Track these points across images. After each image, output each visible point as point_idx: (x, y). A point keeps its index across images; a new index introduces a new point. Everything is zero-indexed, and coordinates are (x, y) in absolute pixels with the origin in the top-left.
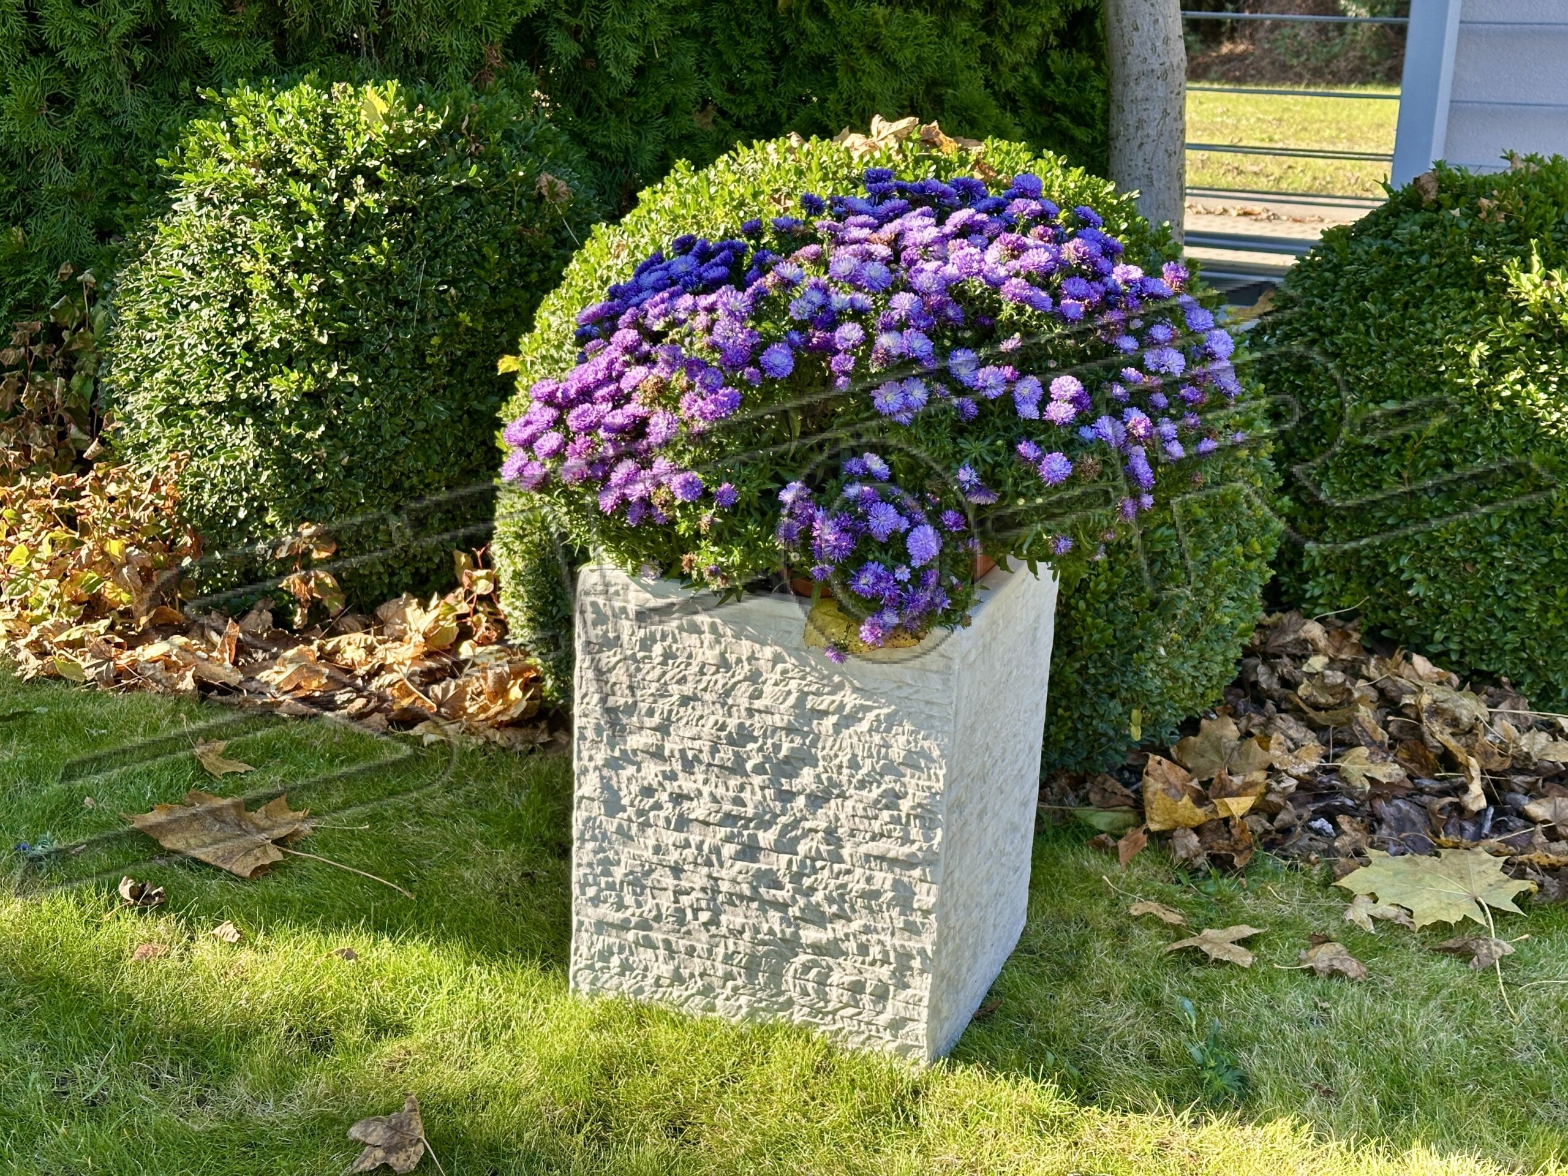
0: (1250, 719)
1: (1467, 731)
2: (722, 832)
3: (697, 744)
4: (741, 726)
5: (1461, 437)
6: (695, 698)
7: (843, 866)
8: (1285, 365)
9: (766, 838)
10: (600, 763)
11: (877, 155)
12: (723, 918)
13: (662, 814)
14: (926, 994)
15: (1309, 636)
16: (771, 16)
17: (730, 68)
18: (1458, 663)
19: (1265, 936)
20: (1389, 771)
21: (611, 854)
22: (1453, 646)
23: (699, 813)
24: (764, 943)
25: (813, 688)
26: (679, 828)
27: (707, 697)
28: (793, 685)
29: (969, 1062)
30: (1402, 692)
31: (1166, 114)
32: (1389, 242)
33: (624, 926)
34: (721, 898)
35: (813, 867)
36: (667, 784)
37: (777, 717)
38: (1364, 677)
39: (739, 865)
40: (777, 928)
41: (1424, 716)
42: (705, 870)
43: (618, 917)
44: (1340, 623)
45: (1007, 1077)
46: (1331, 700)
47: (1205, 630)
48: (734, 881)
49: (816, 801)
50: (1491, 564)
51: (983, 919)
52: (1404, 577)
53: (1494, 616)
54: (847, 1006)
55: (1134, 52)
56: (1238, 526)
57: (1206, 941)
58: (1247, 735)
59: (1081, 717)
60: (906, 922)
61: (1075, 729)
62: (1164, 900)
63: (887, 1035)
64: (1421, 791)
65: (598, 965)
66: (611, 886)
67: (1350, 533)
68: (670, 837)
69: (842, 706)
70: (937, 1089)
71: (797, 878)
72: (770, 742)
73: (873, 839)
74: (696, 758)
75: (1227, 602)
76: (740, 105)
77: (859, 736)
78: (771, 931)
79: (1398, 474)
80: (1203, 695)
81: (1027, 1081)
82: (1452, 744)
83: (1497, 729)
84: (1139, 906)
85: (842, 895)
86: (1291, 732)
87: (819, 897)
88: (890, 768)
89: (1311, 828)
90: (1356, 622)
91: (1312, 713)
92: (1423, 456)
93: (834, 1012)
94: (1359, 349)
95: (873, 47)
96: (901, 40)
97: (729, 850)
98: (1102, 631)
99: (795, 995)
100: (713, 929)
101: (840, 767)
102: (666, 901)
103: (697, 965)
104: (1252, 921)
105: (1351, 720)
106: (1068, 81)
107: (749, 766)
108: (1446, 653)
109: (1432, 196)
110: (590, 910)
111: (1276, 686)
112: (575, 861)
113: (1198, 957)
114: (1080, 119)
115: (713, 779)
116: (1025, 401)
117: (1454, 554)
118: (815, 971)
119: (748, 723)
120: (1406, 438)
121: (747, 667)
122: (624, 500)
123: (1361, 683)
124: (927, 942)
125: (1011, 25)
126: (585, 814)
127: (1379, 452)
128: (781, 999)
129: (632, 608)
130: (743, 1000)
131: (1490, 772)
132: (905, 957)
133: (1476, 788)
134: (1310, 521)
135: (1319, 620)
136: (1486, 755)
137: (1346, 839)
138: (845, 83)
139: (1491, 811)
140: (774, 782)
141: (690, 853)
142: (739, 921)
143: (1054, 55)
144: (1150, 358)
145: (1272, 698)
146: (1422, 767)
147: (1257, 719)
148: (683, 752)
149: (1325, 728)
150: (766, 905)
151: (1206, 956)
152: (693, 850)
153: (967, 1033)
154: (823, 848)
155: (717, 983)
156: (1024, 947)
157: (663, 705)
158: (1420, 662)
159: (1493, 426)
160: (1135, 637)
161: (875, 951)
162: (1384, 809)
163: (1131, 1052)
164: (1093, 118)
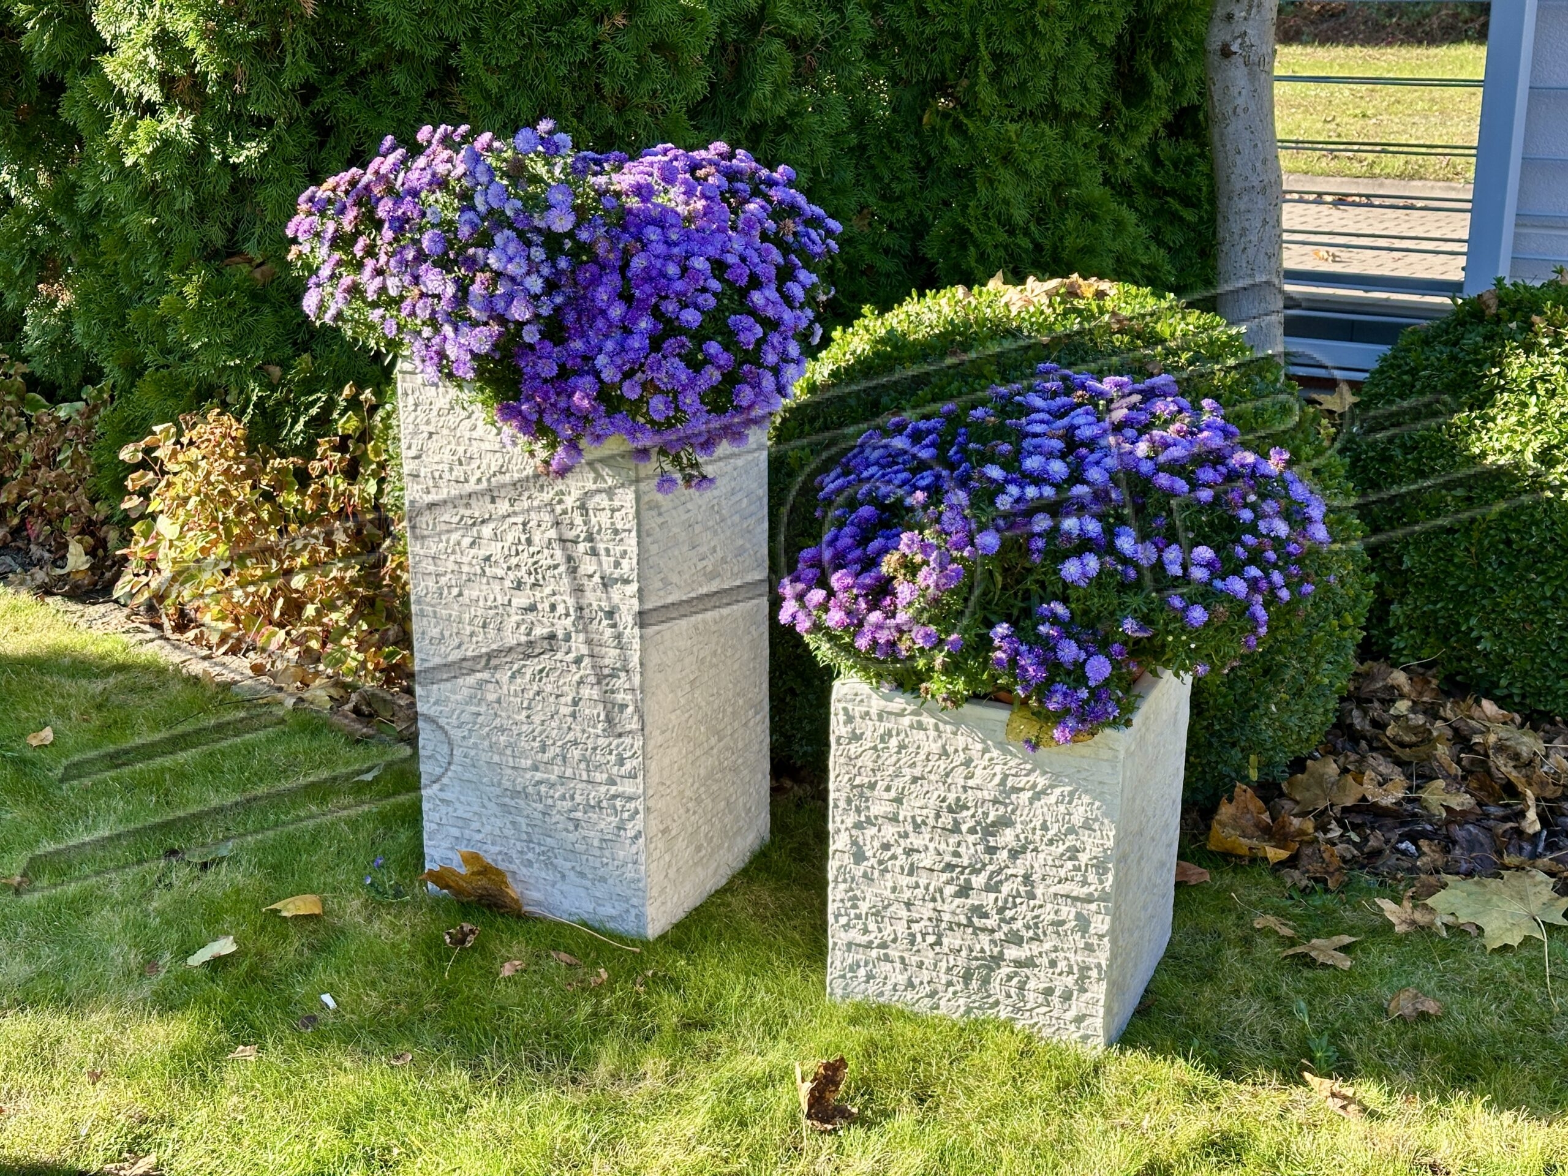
0: (1347, 757)
1: (1526, 765)
2: (945, 876)
3: (924, 812)
4: (958, 799)
5: (1518, 519)
6: (923, 778)
7: (1037, 902)
8: (1371, 454)
9: (978, 881)
10: (850, 825)
11: (1032, 309)
12: (945, 940)
13: (898, 863)
14: (1102, 997)
15: (1395, 683)
16: (918, 133)
17: (882, 179)
18: (1521, 704)
19: (1361, 942)
20: (1462, 801)
21: (858, 893)
22: (1515, 691)
23: (927, 863)
24: (976, 959)
25: (1013, 771)
26: (911, 873)
27: (932, 777)
28: (998, 769)
29: (1135, 1048)
30: (1475, 732)
31: (1265, 222)
32: (1456, 350)
33: (869, 946)
34: (943, 925)
35: (1014, 902)
36: (901, 841)
37: (985, 793)
38: (1442, 718)
39: (957, 901)
40: (987, 948)
41: (1491, 752)
42: (931, 905)
43: (864, 939)
44: (1421, 670)
45: (1165, 1059)
46: (1414, 739)
47: (1308, 689)
48: (953, 913)
49: (1014, 854)
50: (1546, 624)
51: (1142, 937)
52: (1474, 634)
53: (1548, 666)
54: (1041, 1005)
55: (1237, 171)
56: (1334, 603)
57: (1314, 948)
58: (1345, 771)
59: (1209, 763)
60: (1086, 944)
61: (1204, 772)
62: (1278, 913)
63: (1073, 1027)
64: (1487, 816)
65: (849, 975)
66: (858, 917)
67: (1428, 597)
68: (904, 880)
69: (1034, 786)
70: (1112, 1068)
71: (1001, 911)
72: (980, 811)
73: (1060, 882)
74: (924, 823)
75: (1326, 666)
76: (893, 211)
77: (1049, 807)
78: (982, 951)
79: (1467, 549)
80: (1308, 740)
81: (1180, 1061)
82: (1514, 775)
83: (1551, 761)
84: (1260, 920)
85: (1036, 924)
86: (1381, 768)
87: (1018, 925)
88: (1072, 830)
89: (1398, 850)
90: (1434, 670)
91: (1398, 751)
92: (1487, 535)
93: (1031, 1010)
94: (1433, 445)
95: (1007, 159)
96: (1030, 153)
97: (949, 890)
98: (1225, 696)
99: (1001, 997)
100: (937, 948)
101: (1034, 829)
102: (901, 928)
103: (925, 975)
104: (1350, 932)
105: (1430, 757)
106: (1176, 168)
107: (964, 828)
108: (1511, 696)
109: (1493, 310)
110: (843, 934)
111: (1368, 728)
112: (830, 898)
113: (1307, 961)
114: (1188, 202)
115: (937, 837)
116: (1171, 563)
117: (1515, 616)
118: (1016, 980)
119: (963, 797)
120: (1473, 520)
121: (962, 756)
122: (875, 642)
123: (1439, 723)
124: (1102, 957)
125: (1126, 126)
126: (838, 863)
127: (1450, 531)
128: (991, 1000)
129: (874, 712)
130: (962, 1001)
131: (1546, 800)
132: (1085, 969)
133: (1532, 814)
134: (1395, 586)
135: (1403, 669)
136: (1543, 784)
137: (1425, 859)
138: (983, 191)
139: (1545, 833)
140: (984, 839)
141: (920, 892)
142: (957, 943)
143: (1164, 144)
144: (1262, 526)
145: (1364, 738)
146: (1490, 795)
147: (1353, 757)
148: (913, 818)
149: (1410, 763)
150: (977, 930)
151: (1314, 960)
152: (922, 890)
153: (1130, 1024)
154: (1022, 889)
155: (941, 988)
156: (1171, 956)
157: (898, 783)
158: (1489, 707)
159: (1545, 510)
160: (1252, 699)
161: (1062, 965)
162: (1458, 832)
163: (1258, 1037)
164: (1199, 200)
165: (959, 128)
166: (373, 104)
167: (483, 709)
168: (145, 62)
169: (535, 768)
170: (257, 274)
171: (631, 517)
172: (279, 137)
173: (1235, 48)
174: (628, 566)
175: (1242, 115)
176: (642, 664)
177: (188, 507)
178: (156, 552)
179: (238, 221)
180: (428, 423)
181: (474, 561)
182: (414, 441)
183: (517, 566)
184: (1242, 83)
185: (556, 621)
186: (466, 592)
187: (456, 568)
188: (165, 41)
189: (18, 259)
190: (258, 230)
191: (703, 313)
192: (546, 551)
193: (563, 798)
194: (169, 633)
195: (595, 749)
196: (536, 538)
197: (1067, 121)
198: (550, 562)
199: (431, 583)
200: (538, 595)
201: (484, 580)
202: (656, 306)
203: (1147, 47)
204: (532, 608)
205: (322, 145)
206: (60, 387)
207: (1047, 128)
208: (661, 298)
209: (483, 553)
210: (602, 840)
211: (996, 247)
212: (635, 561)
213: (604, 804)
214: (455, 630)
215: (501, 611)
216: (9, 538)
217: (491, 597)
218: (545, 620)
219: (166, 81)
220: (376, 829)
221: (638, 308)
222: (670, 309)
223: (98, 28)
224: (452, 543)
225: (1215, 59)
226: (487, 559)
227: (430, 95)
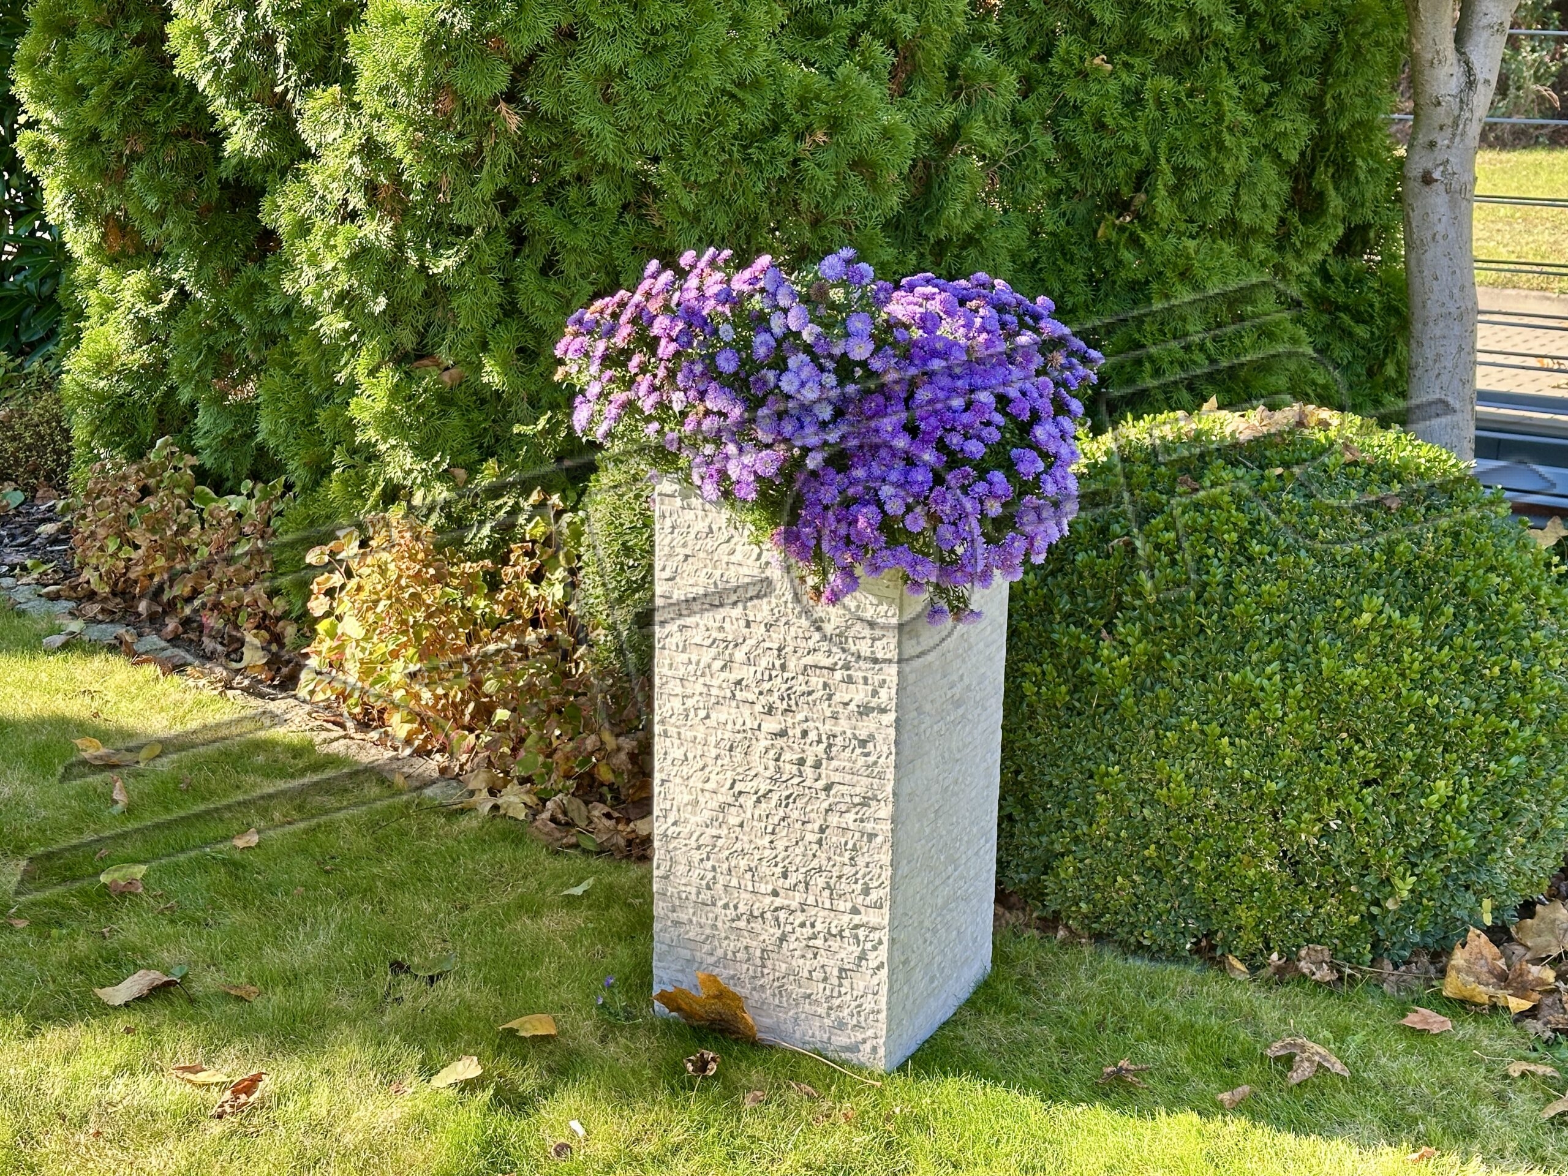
16: (1092, 246)
31: (1461, 349)
47: (1543, 833)
160: (1490, 842)
164: (1372, 317)
165: (1135, 242)
166: (570, 216)
167: (724, 832)
168: (349, 171)
169: (775, 893)
170: (446, 376)
171: (892, 647)
172: (477, 246)
173: (1436, 175)
174: (886, 696)
175: (1441, 241)
176: (894, 794)
177: (378, 610)
178: (343, 653)
179: (429, 325)
180: (684, 545)
181: (724, 685)
182: (669, 563)
183: (770, 691)
184: (1442, 210)
185: (807, 747)
186: (713, 715)
187: (705, 690)
188: (370, 149)
189: (195, 355)
190: (450, 335)
191: (986, 445)
192: (801, 677)
193: (803, 925)
194: (351, 731)
195: (840, 877)
196: (791, 664)
197: (1245, 237)
198: (804, 688)
199: (676, 703)
200: (790, 721)
201: (734, 704)
202: (941, 439)
203: (1327, 165)
204: (783, 733)
205: (516, 253)
206: (228, 479)
207: (1225, 246)
208: (946, 430)
209: (734, 676)
210: (841, 970)
211: (1172, 363)
212: (894, 691)
213: (847, 933)
214: (700, 753)
215: (749, 735)
216: (181, 629)
217: (740, 722)
218: (795, 746)
219: (371, 189)
220: (593, 944)
221: (923, 441)
222: (955, 441)
223: (304, 136)
224: (702, 665)
225: (1416, 186)
226: (739, 682)
227: (625, 207)
